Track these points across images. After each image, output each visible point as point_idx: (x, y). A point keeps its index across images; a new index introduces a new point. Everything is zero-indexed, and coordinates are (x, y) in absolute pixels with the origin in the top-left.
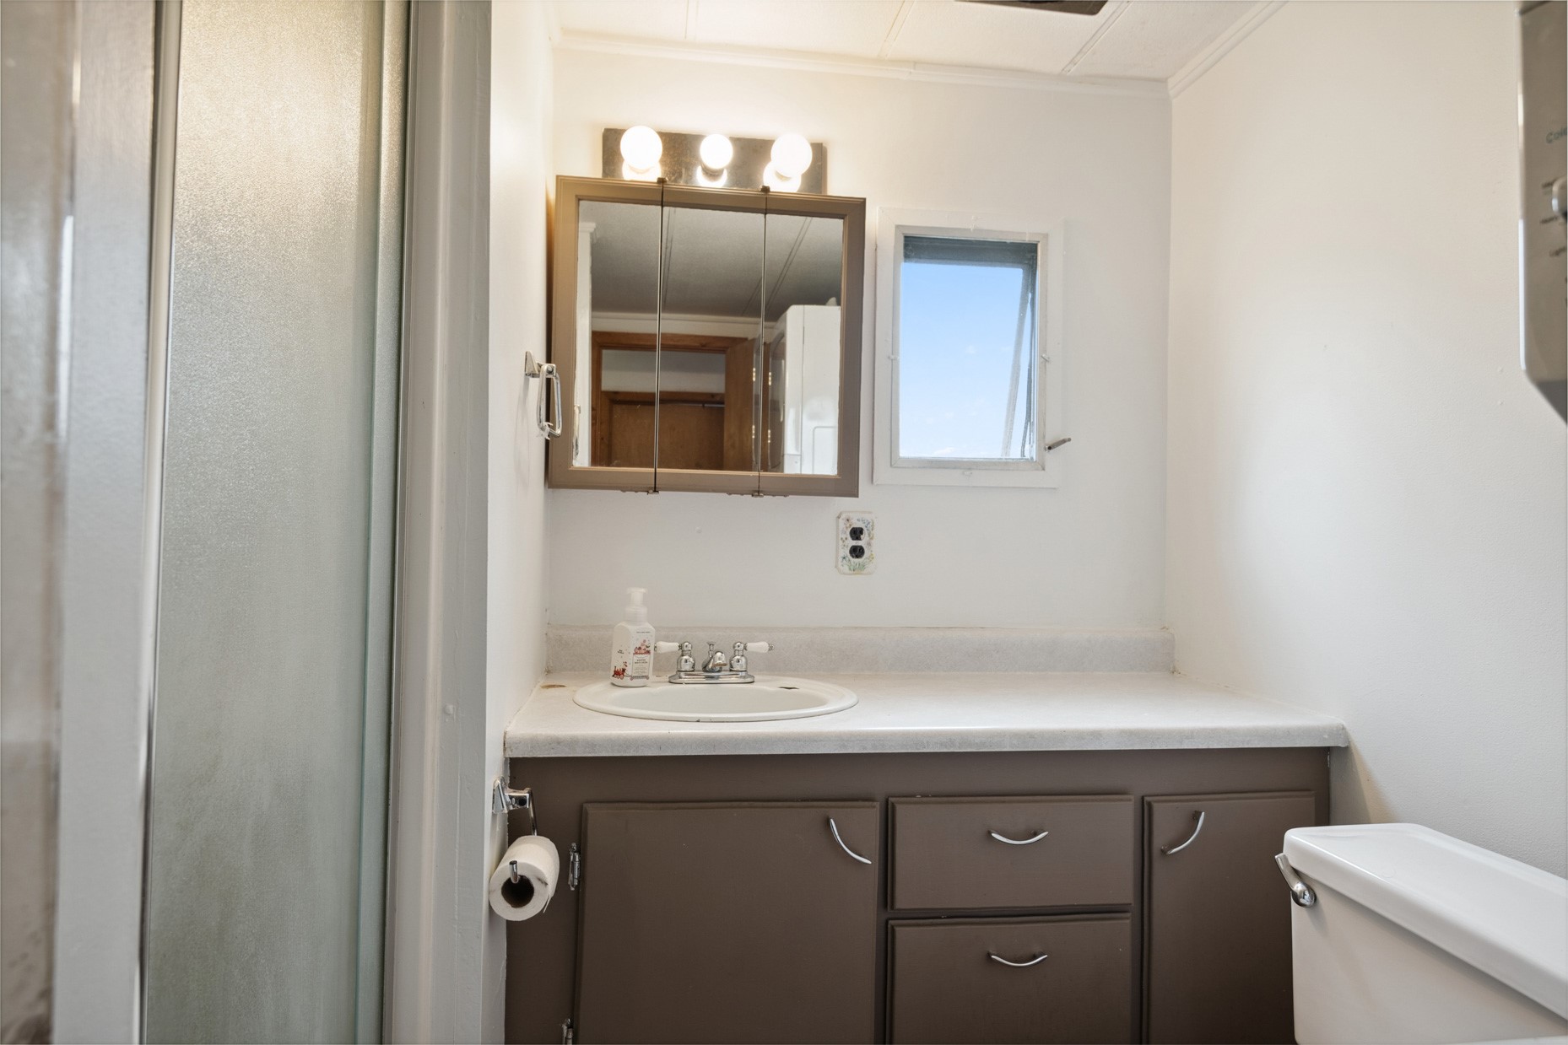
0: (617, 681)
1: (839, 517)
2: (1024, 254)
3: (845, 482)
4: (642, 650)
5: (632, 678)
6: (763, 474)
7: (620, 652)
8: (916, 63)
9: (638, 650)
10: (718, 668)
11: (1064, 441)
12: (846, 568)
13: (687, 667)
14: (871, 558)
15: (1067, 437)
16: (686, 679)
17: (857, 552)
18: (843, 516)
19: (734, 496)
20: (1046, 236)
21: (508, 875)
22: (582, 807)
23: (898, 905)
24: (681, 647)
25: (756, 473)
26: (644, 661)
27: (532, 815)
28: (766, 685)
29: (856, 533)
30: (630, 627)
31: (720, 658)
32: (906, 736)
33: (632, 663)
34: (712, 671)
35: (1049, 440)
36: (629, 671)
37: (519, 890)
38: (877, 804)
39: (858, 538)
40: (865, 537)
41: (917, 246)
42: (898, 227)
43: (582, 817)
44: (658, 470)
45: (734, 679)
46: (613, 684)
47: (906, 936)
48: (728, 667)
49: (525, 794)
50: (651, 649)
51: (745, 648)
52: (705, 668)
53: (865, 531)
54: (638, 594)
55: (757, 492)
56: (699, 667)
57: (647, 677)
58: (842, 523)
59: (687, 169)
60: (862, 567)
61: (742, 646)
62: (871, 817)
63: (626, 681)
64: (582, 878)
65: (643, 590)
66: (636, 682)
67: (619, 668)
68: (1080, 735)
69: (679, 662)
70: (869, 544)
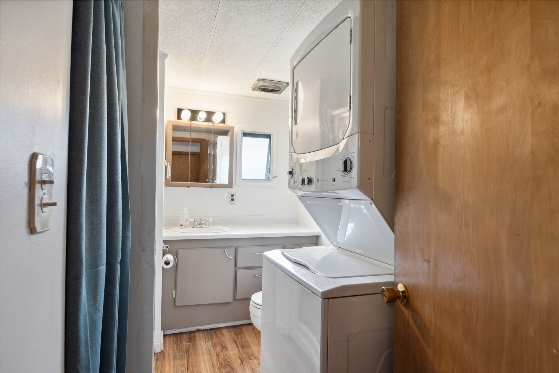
0: (181, 227)
1: (229, 192)
2: (269, 136)
3: (230, 185)
4: (187, 220)
5: (184, 226)
6: (212, 183)
7: (182, 221)
8: (246, 96)
9: (186, 221)
10: (202, 224)
11: (276, 177)
12: (230, 203)
13: (196, 224)
14: (235, 201)
15: (276, 176)
16: (195, 226)
17: (232, 200)
18: (230, 192)
19: (206, 188)
20: (273, 133)
21: (166, 260)
22: (177, 250)
23: (238, 266)
24: (194, 220)
25: (211, 183)
26: (187, 223)
27: (168, 251)
28: (212, 228)
29: (232, 196)
30: (184, 216)
31: (203, 222)
32: (239, 235)
33: (185, 223)
34: (201, 225)
35: (273, 176)
36: (184, 225)
37: (167, 263)
38: (234, 248)
39: (233, 197)
40: (234, 196)
41: (245, 134)
42: (241, 131)
43: (177, 251)
44: (190, 183)
45: (206, 226)
46: (180, 228)
47: (239, 272)
48: (204, 224)
49: (168, 246)
50: (188, 220)
51: (208, 220)
52: (200, 224)
53: (234, 195)
54: (186, 209)
55: (211, 187)
56: (198, 224)
57: (187, 226)
58: (229, 193)
59: (196, 117)
60: (234, 203)
61: (207, 220)
62: (233, 250)
63: (183, 227)
64: (177, 263)
65: (187, 208)
66: (185, 227)
67: (182, 224)
68: (272, 234)
69: (194, 223)
70: (235, 198)
